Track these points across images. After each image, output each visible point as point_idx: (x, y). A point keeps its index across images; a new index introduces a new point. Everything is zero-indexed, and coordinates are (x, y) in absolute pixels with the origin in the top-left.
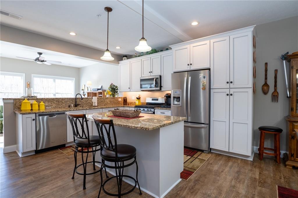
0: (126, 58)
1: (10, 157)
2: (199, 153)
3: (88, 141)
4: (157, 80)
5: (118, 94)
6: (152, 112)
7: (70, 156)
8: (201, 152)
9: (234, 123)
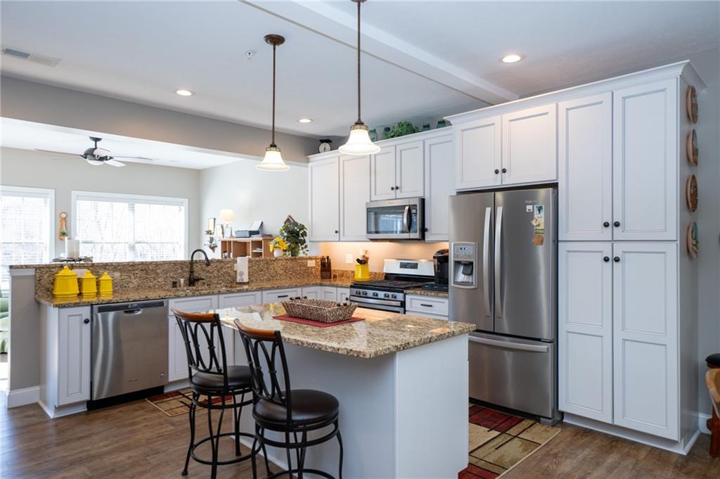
0: (327, 145)
1: (26, 417)
2: (526, 423)
3: (223, 380)
4: (413, 211)
5: (306, 246)
6: (399, 304)
7: (177, 419)
8: (531, 422)
9: (626, 342)
